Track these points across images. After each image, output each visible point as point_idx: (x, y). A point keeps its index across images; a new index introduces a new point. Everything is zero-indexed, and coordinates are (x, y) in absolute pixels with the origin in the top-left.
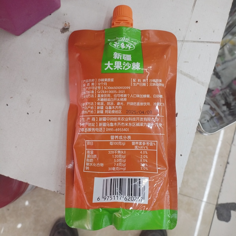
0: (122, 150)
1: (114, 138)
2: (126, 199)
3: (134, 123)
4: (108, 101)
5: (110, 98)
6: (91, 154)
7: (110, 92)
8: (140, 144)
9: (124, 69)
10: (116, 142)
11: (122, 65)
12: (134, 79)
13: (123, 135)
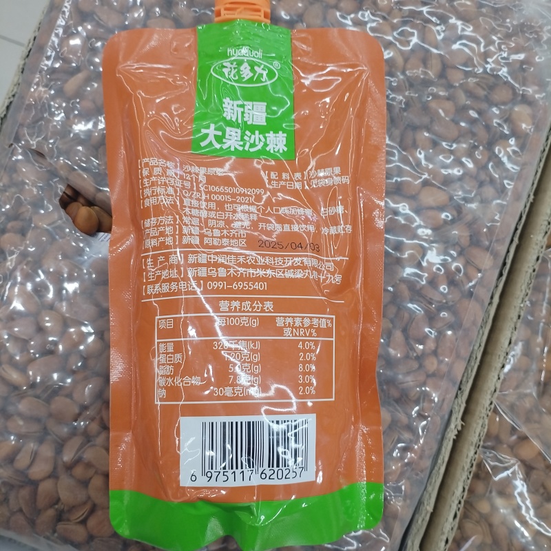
0: (250, 340)
1: (229, 307)
2: (263, 476)
3: (280, 271)
4: (210, 218)
5: (216, 211)
6: (169, 353)
7: (216, 197)
8: (297, 324)
9: (246, 148)
10: (235, 317)
11: (242, 139)
12: (272, 173)
13: (252, 300)
